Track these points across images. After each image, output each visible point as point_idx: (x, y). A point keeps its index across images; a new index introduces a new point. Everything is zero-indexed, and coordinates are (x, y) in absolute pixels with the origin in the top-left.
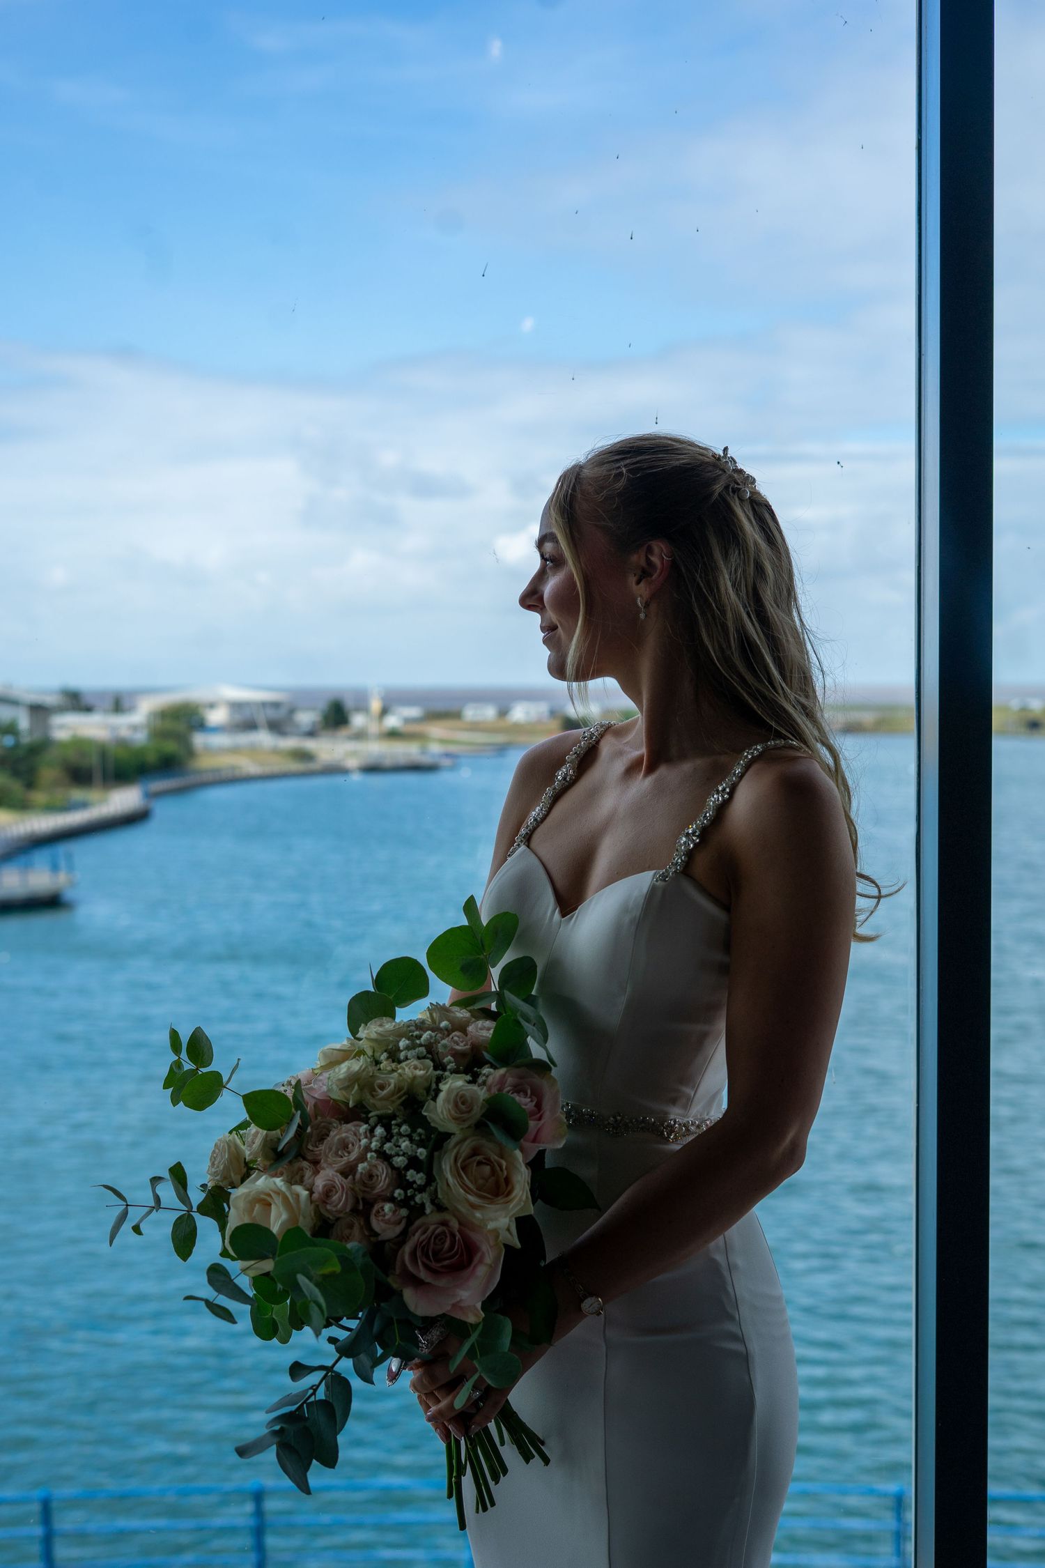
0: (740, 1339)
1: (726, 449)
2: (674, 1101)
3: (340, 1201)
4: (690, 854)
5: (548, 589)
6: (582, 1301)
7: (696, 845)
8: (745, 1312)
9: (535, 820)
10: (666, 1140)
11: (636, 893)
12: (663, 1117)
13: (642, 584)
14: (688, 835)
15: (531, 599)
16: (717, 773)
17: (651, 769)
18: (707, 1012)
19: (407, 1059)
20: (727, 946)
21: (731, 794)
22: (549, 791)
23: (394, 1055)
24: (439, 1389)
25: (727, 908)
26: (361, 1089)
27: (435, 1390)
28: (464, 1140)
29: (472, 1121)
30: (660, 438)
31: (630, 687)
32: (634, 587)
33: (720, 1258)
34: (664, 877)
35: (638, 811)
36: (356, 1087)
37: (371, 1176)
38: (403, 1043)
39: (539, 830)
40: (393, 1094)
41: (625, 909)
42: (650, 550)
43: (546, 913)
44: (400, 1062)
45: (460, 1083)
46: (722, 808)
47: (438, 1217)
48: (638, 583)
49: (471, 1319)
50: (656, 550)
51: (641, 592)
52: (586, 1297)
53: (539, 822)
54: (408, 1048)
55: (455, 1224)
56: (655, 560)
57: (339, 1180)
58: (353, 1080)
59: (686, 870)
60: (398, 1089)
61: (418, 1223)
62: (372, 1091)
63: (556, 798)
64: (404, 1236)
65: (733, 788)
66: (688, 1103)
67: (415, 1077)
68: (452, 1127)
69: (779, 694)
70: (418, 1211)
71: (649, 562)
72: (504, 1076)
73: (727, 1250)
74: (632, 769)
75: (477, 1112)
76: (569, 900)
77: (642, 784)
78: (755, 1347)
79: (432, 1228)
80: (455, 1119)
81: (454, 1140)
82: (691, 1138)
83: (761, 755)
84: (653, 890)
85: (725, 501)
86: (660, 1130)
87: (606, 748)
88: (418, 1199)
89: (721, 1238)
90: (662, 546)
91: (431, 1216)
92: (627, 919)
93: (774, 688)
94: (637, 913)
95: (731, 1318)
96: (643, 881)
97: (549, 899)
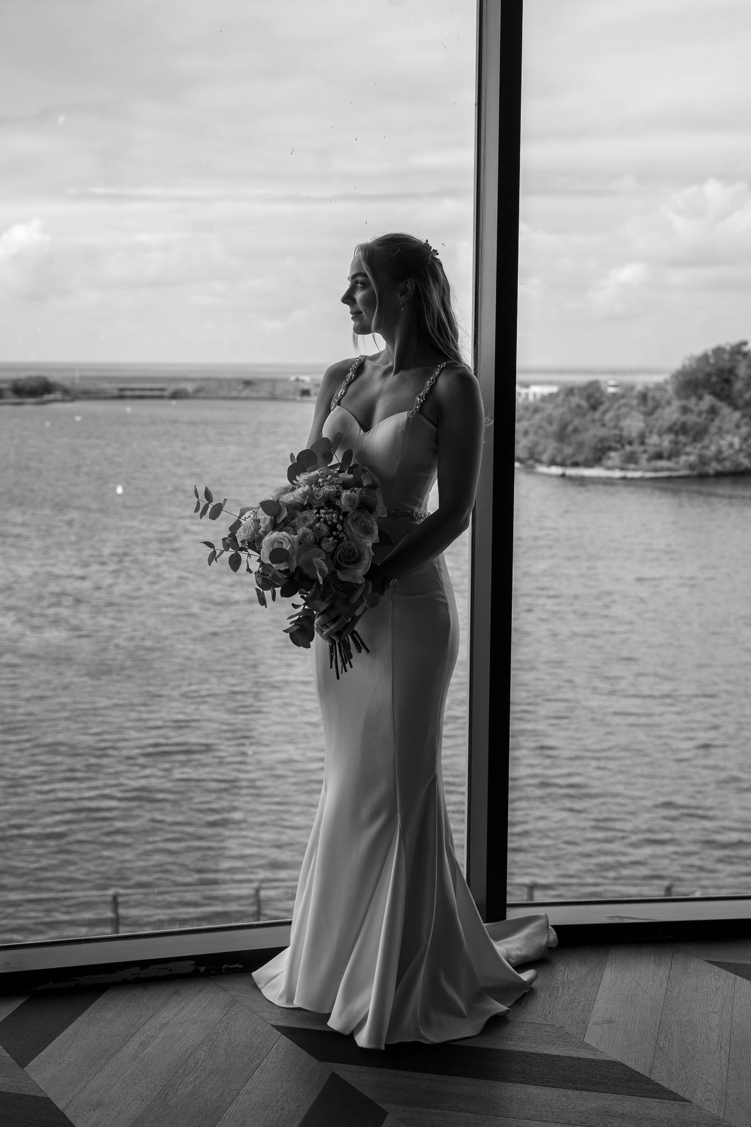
0: (444, 597)
1: (427, 241)
2: (415, 505)
3: (311, 537)
4: (421, 404)
5: (359, 296)
6: (389, 581)
7: (423, 401)
8: (445, 587)
9: (341, 395)
10: (415, 520)
11: (401, 420)
12: (413, 511)
13: (403, 297)
14: (420, 397)
15: (348, 298)
16: (428, 374)
17: (396, 372)
18: (428, 469)
19: (323, 486)
20: (437, 442)
21: (436, 381)
22: (345, 383)
23: (317, 484)
24: (328, 622)
25: (437, 426)
26: (310, 496)
27: (327, 623)
28: (354, 514)
29: (356, 506)
30: (404, 235)
31: (389, 338)
32: (399, 298)
33: (436, 566)
34: (413, 413)
35: (394, 389)
36: (308, 496)
37: (319, 529)
38: (320, 480)
39: (343, 399)
40: (322, 498)
41: (398, 427)
42: (406, 283)
43: (357, 430)
44: (321, 487)
45: (348, 493)
46: (432, 387)
47: (348, 542)
48: (401, 296)
49: (360, 582)
50: (409, 282)
51: (402, 299)
52: (391, 579)
53: (342, 396)
54: (323, 482)
55: (354, 545)
56: (409, 287)
57: (308, 531)
58: (305, 494)
59: (421, 411)
60: (324, 497)
61: (341, 545)
62: (313, 497)
63: (348, 385)
64: (335, 550)
65: (436, 379)
66: (420, 507)
67: (330, 492)
68: (349, 509)
69: (449, 341)
70: (340, 540)
71: (405, 287)
72: (361, 491)
73: (439, 563)
74: (386, 373)
75: (357, 503)
76: (367, 425)
77: (392, 378)
78: (449, 601)
79: (346, 546)
80: (350, 506)
81: (350, 514)
82: (422, 520)
83: (445, 366)
84: (408, 419)
85: (433, 263)
86: (412, 516)
87: (369, 365)
88: (341, 536)
89: (436, 558)
90: (412, 281)
91: (345, 543)
92: (400, 430)
93: (448, 339)
94: (404, 428)
95: (441, 589)
96: (403, 416)
97: (357, 426)
